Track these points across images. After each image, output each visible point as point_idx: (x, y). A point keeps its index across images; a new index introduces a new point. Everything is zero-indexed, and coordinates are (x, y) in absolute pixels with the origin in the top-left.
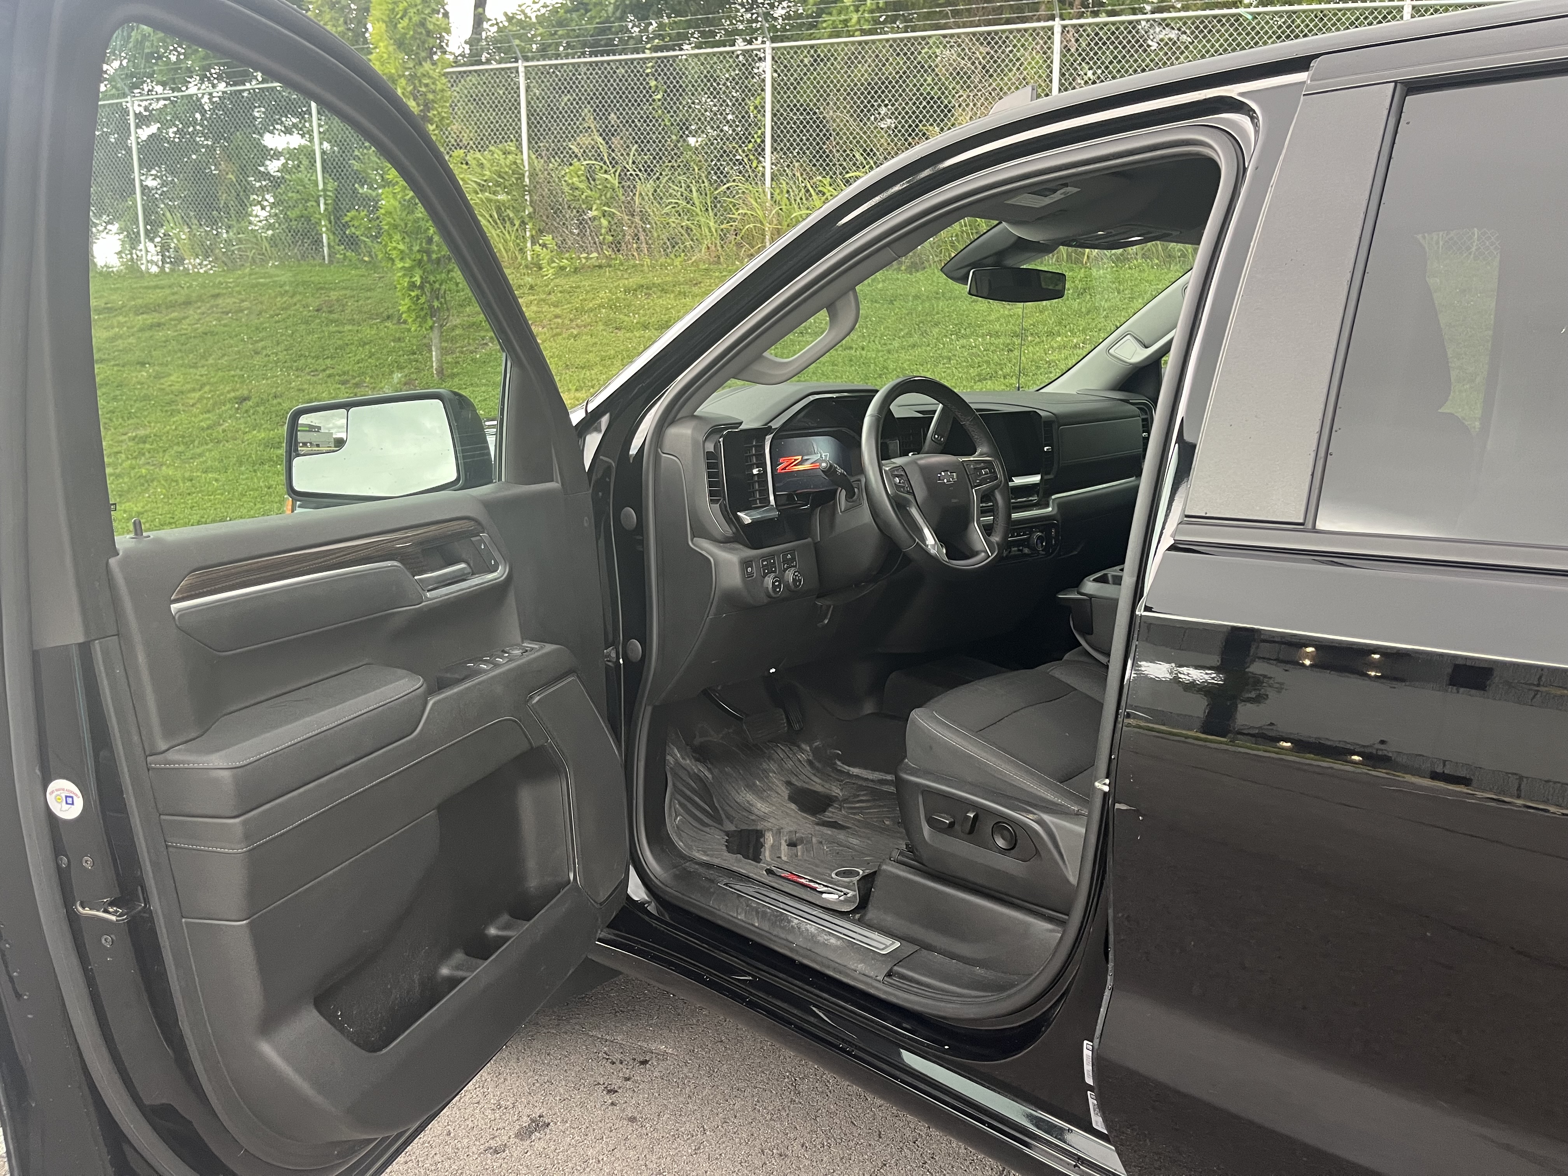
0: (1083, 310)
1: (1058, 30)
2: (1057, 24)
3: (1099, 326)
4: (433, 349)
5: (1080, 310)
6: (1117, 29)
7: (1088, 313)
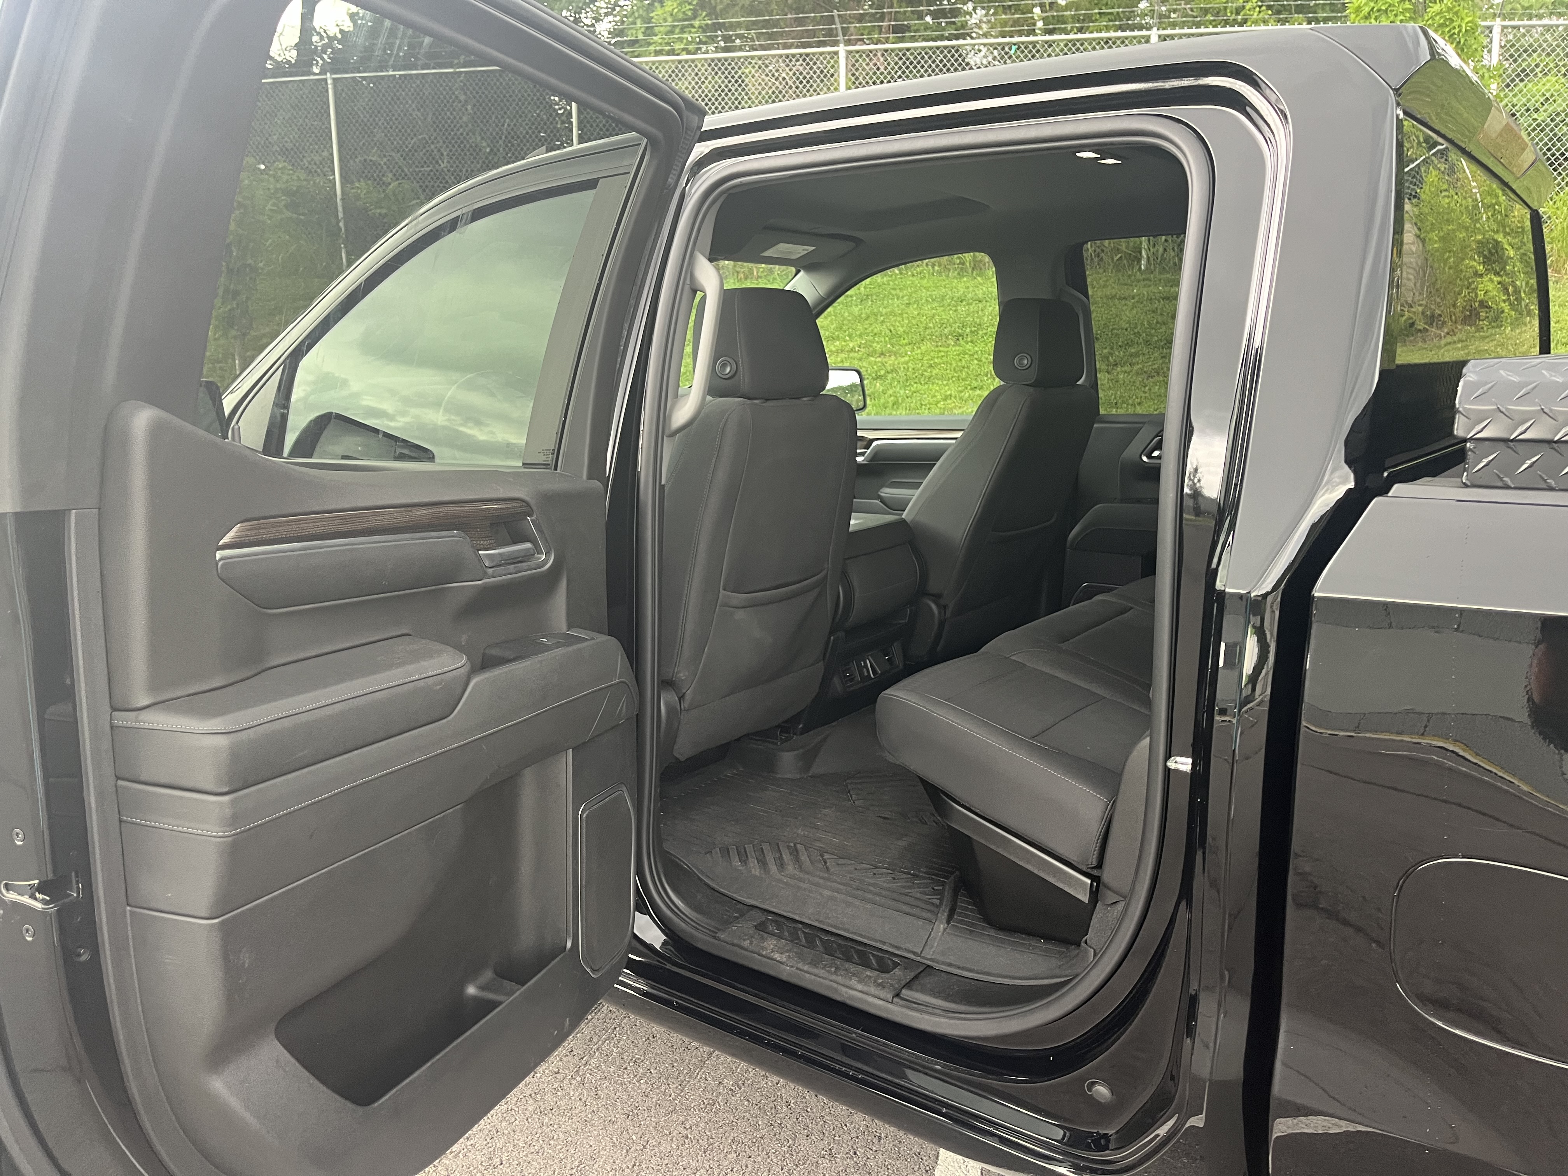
0: (863, 316)
1: (842, 55)
2: (842, 49)
3: (875, 331)
4: (237, 357)
5: (860, 316)
6: (904, 55)
7: (868, 318)
